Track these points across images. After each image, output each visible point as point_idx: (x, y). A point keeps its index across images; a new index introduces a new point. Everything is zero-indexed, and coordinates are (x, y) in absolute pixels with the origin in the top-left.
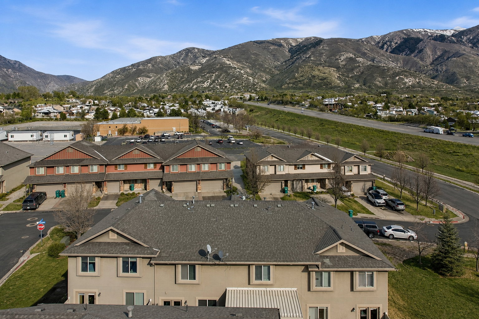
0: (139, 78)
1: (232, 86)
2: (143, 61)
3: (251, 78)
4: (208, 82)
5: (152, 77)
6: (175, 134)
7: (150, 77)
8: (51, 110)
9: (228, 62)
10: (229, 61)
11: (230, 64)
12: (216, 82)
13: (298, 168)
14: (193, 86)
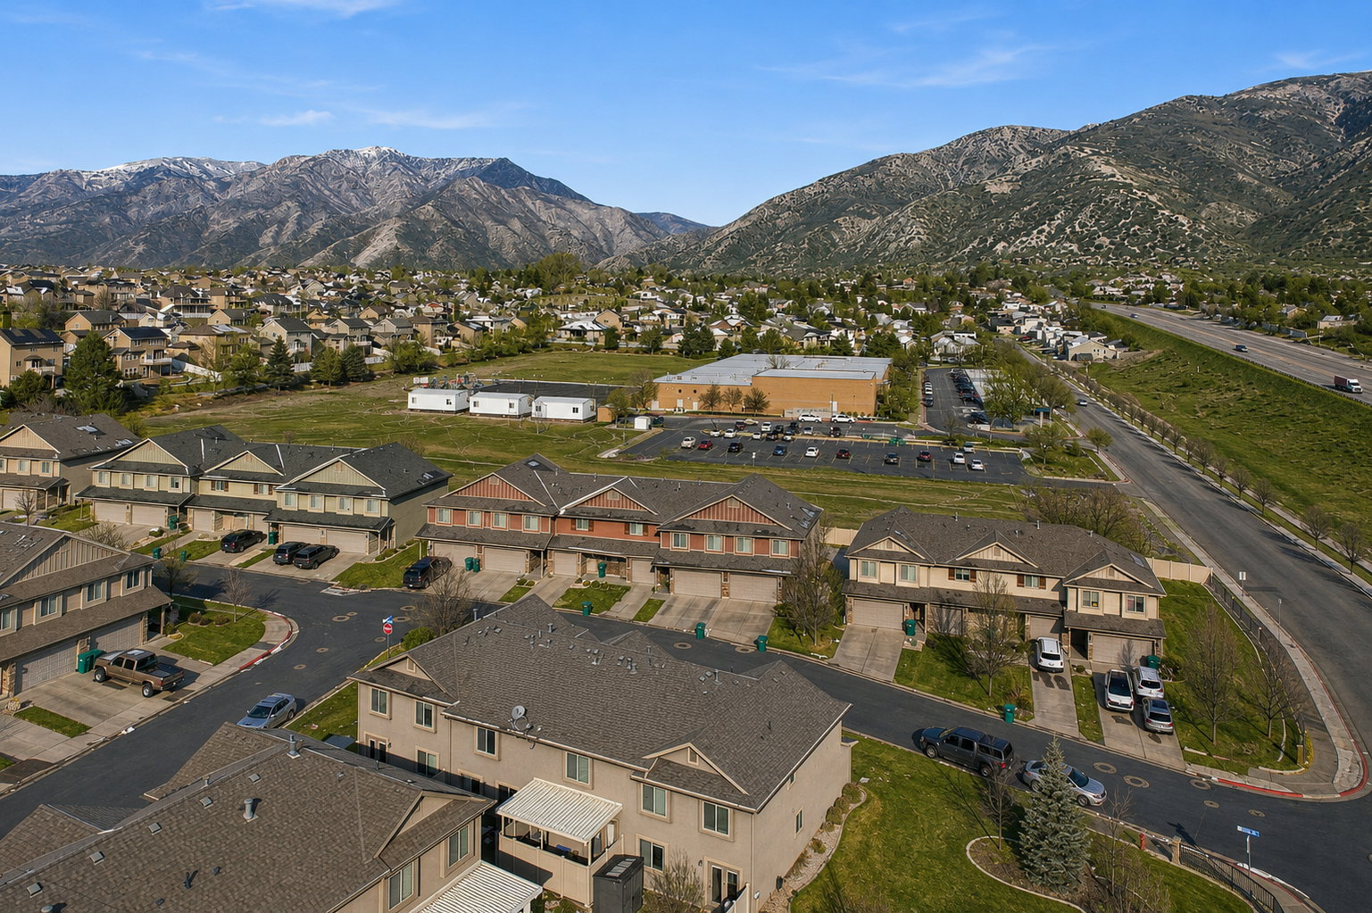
0: (840, 220)
1: (1120, 246)
2: (852, 171)
3: (1181, 219)
4: (1040, 232)
5: (875, 217)
6: (833, 419)
7: (871, 217)
8: (589, 325)
9: (1107, 170)
10: (1108, 163)
11: (1114, 176)
12: (1068, 230)
13: (959, 577)
14: (993, 245)
